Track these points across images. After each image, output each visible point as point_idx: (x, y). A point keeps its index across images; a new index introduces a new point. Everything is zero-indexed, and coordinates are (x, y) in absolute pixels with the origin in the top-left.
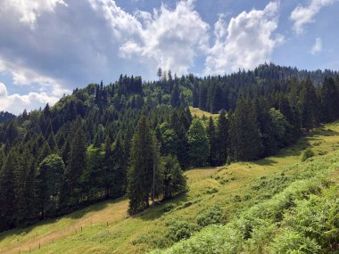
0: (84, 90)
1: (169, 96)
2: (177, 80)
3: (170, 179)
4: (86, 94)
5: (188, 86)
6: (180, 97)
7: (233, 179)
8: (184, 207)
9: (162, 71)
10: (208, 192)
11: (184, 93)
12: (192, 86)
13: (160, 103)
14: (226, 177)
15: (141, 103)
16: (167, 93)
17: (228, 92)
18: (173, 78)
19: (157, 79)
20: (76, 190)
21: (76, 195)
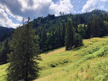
0: (37, 19)
1: (64, 20)
2: (66, 15)
3: (79, 40)
4: (38, 20)
5: (70, 17)
6: (68, 21)
7: (96, 41)
8: (85, 48)
9: (61, 12)
10: (90, 44)
11: (69, 19)
12: (71, 17)
13: (61, 23)
14: (93, 41)
15: (55, 23)
16: (63, 20)
17: (84, 18)
18: (65, 15)
19: (60, 15)
20: (45, 46)
21: (44, 47)
